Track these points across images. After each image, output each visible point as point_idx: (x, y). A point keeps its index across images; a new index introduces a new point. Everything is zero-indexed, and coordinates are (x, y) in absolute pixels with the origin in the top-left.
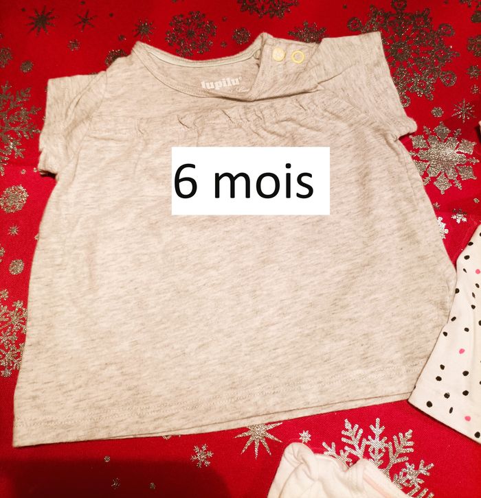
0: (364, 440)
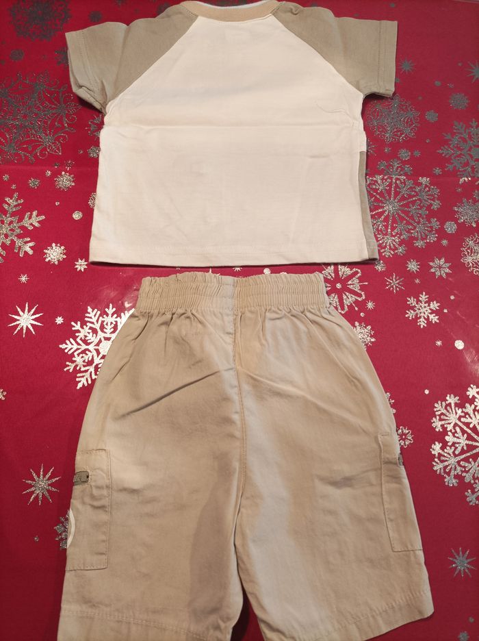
0: (101, 318)
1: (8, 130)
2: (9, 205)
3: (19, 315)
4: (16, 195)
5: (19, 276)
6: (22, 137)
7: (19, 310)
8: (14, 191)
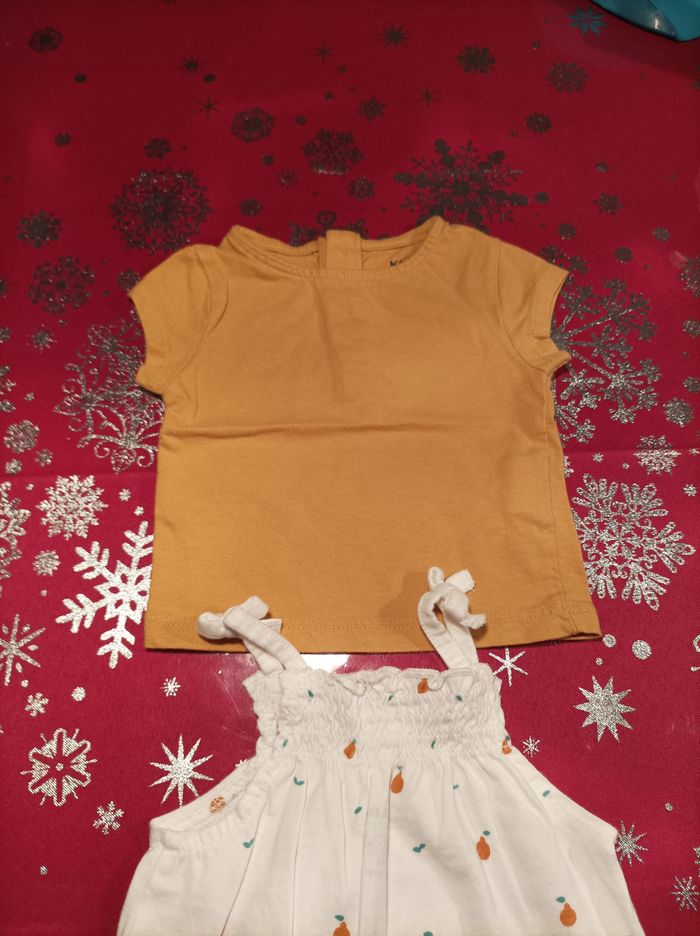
1: (121, 410)
2: (133, 544)
3: (169, 763)
4: (144, 525)
5: (161, 683)
6: (147, 419)
7: (167, 750)
8: (141, 518)
